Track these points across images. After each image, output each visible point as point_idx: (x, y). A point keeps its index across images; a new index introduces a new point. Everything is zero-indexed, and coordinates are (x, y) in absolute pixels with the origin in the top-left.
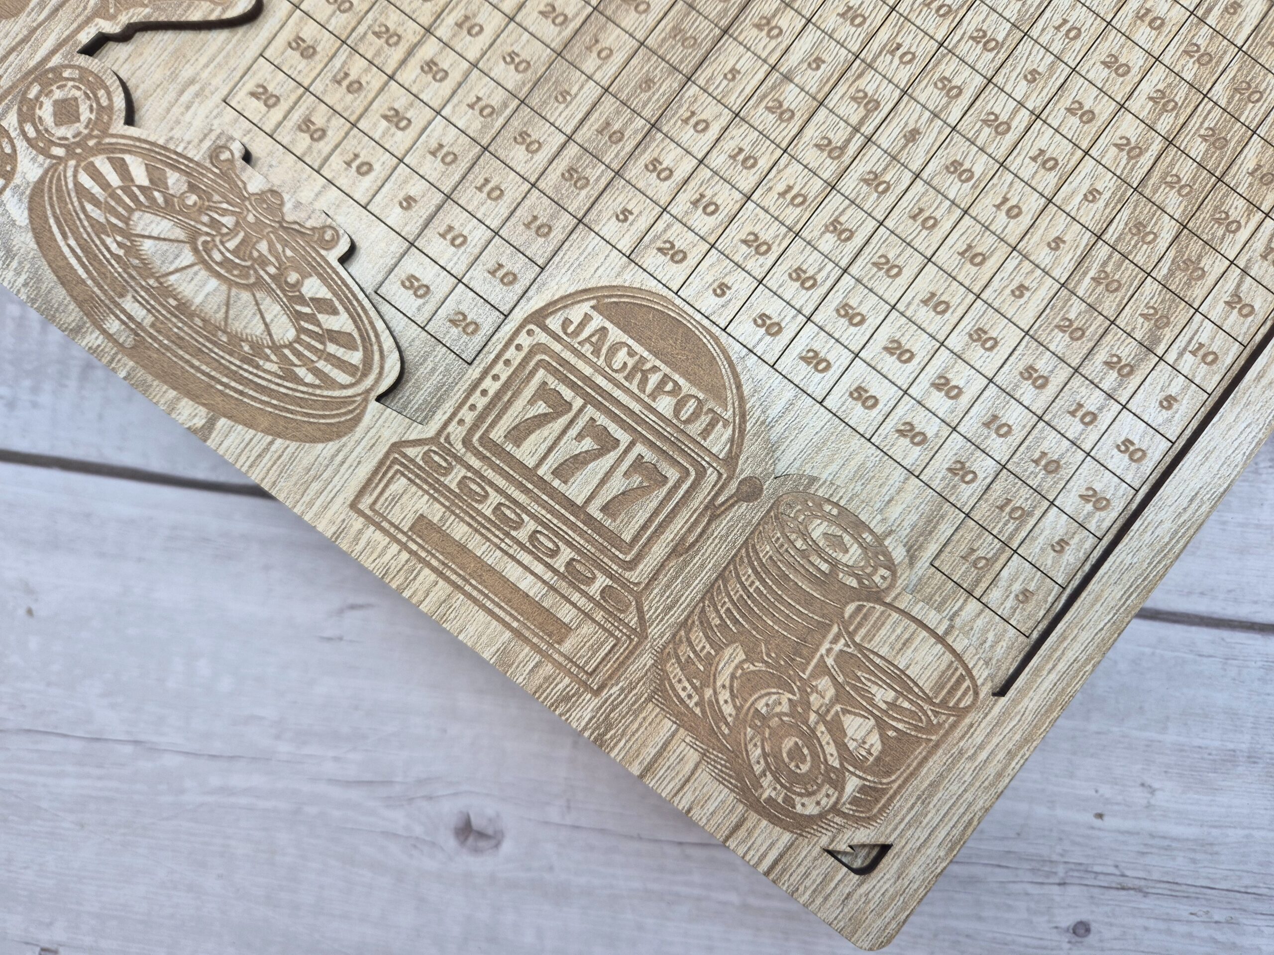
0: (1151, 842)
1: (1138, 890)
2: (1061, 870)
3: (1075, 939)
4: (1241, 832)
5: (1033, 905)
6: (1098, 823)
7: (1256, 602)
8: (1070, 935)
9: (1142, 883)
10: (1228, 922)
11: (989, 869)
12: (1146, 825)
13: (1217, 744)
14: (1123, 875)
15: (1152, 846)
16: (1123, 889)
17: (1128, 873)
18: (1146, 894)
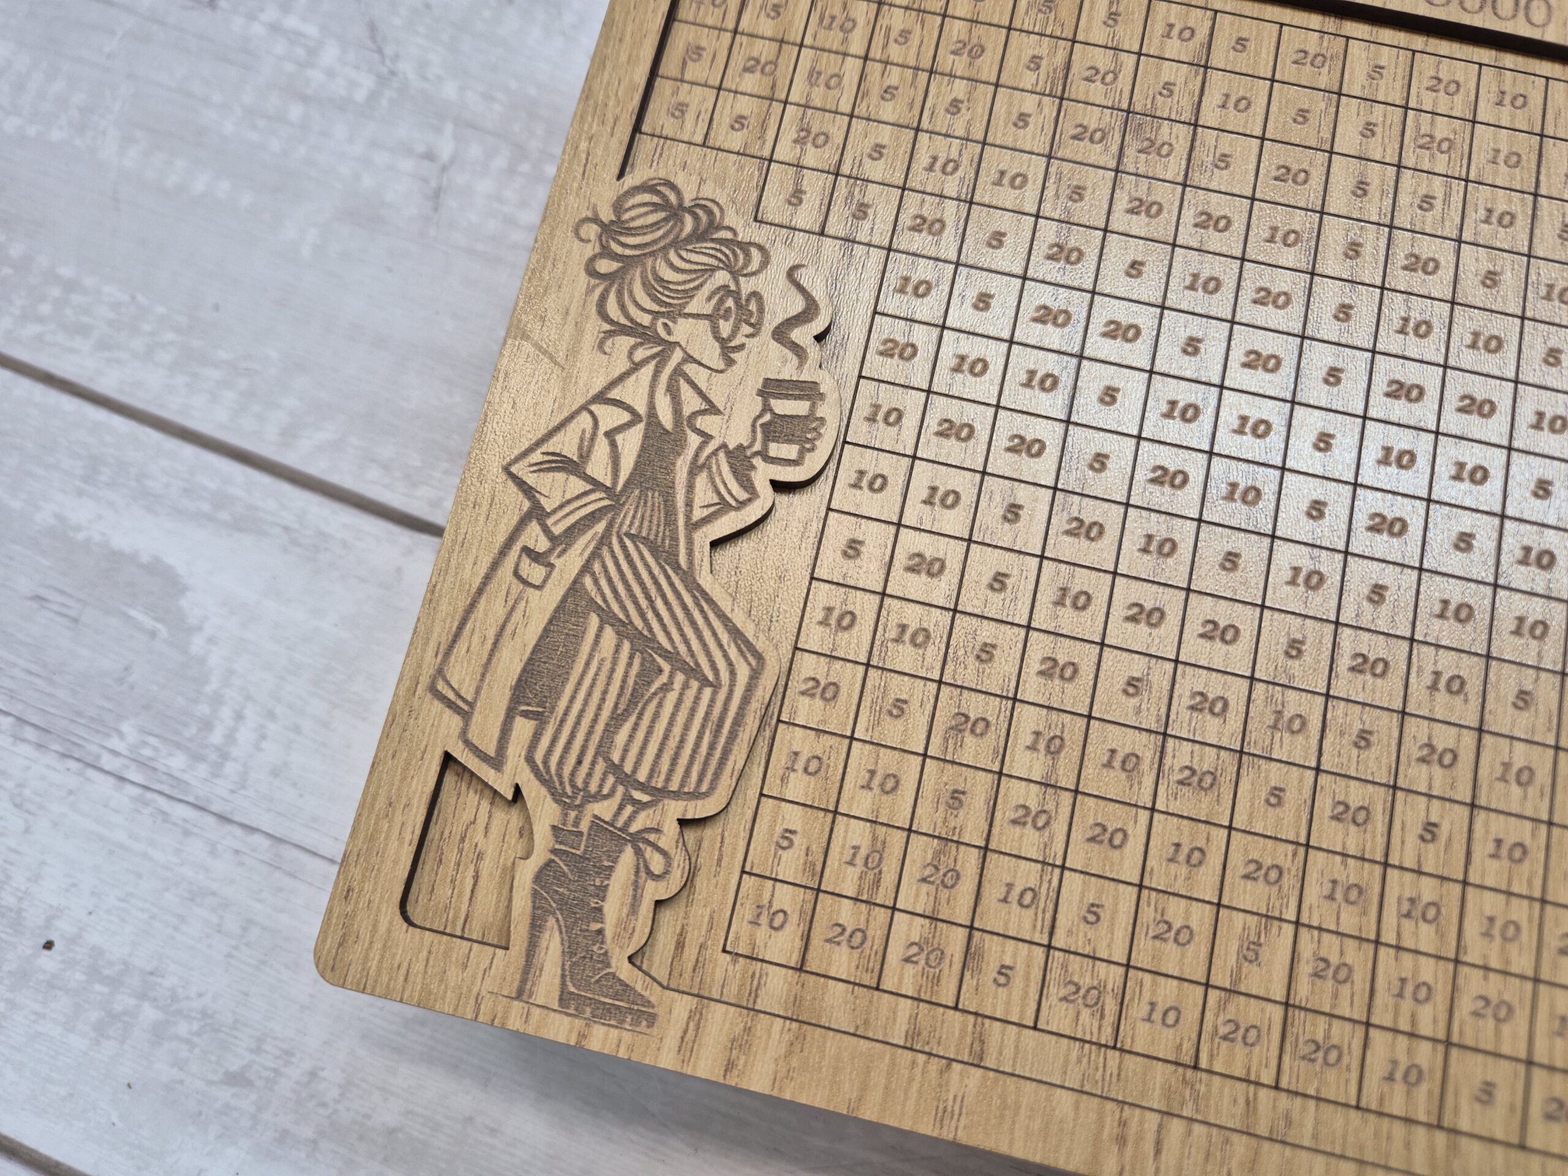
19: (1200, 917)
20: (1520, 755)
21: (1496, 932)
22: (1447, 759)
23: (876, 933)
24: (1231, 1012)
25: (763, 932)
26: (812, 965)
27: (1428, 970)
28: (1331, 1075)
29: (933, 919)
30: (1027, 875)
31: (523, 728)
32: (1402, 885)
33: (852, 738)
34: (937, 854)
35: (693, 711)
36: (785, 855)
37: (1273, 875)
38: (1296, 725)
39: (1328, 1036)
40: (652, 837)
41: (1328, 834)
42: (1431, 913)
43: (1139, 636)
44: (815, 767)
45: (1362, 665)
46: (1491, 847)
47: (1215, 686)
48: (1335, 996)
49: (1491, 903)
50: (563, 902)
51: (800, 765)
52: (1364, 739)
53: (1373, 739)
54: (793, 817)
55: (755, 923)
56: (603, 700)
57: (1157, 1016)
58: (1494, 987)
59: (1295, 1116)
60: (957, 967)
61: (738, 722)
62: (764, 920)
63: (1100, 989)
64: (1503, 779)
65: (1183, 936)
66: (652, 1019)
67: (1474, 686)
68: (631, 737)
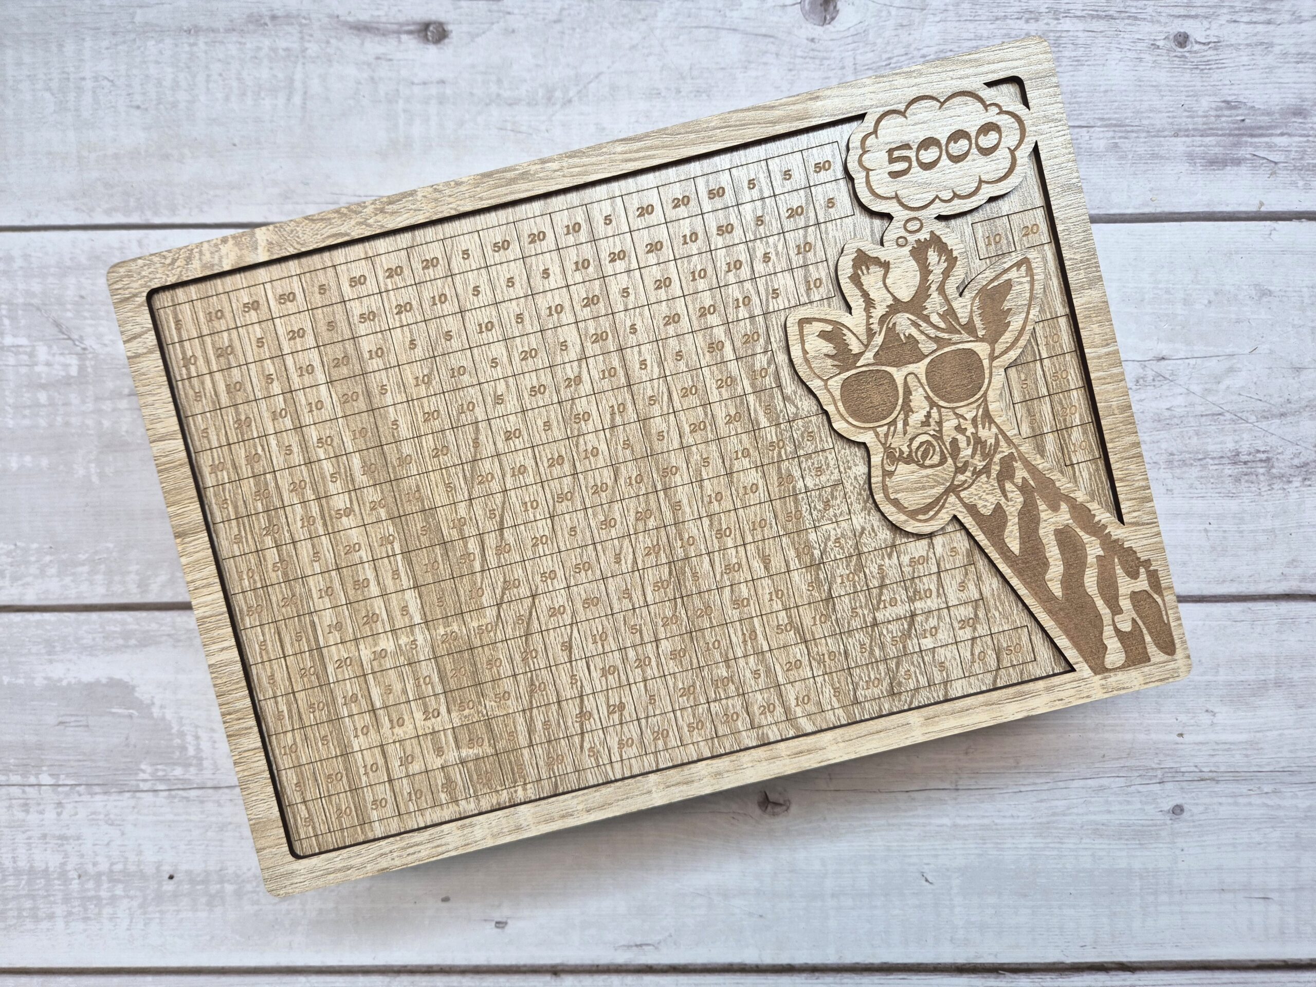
0: (1216, 747)
1: (1212, 779)
2: (1159, 773)
3: (1175, 817)
4: (1276, 733)
5: (1143, 799)
6: (1180, 739)
7: (1269, 581)
8: (1171, 814)
9: (1215, 774)
10: (1274, 792)
11: (1112, 779)
12: (1212, 737)
13: (1254, 677)
14: (1201, 771)
15: (1218, 750)
16: (1202, 780)
17: (1204, 769)
18: (1218, 782)
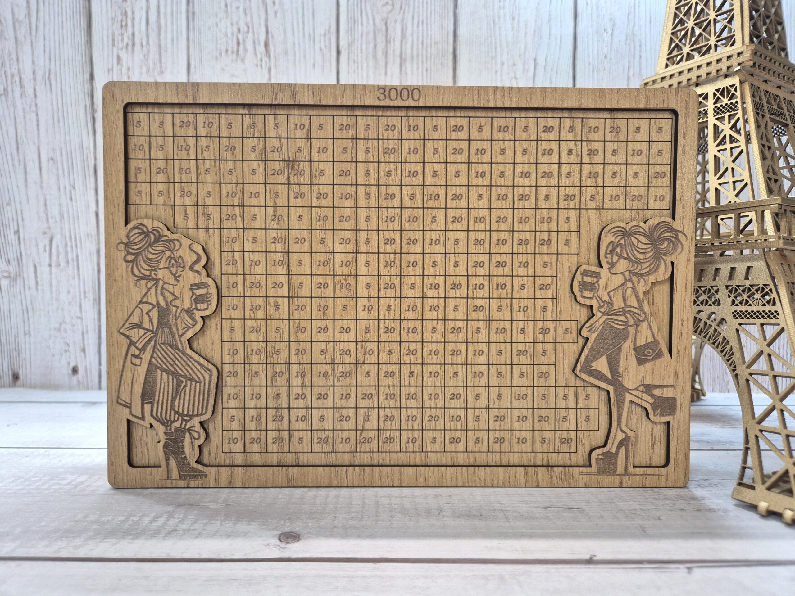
19: (351, 412)
20: (435, 346)
21: (433, 397)
22: (414, 353)
23: (263, 438)
24: (364, 435)
25: (232, 445)
26: (247, 450)
27: (415, 412)
28: (392, 445)
29: (279, 430)
30: (302, 412)
31: (147, 407)
32: (405, 390)
33: (245, 386)
34: (276, 412)
35: (195, 391)
36: (233, 423)
37: (370, 396)
38: (371, 352)
39: (390, 435)
40: (193, 429)
41: (384, 381)
42: (414, 396)
43: (322, 337)
44: (236, 396)
45: (388, 330)
46: (429, 374)
47: (346, 346)
48: (391, 425)
49: (431, 390)
50: (173, 452)
51: (231, 397)
52: (390, 352)
53: (393, 351)
54: (233, 412)
55: (229, 443)
56: (168, 394)
57: (344, 441)
58: (433, 412)
59: (384, 458)
60: (287, 441)
61: (209, 391)
62: (231, 441)
63: (327, 438)
64: (430, 354)
65: (348, 418)
66: (206, 476)
67: (419, 330)
68: (179, 402)
